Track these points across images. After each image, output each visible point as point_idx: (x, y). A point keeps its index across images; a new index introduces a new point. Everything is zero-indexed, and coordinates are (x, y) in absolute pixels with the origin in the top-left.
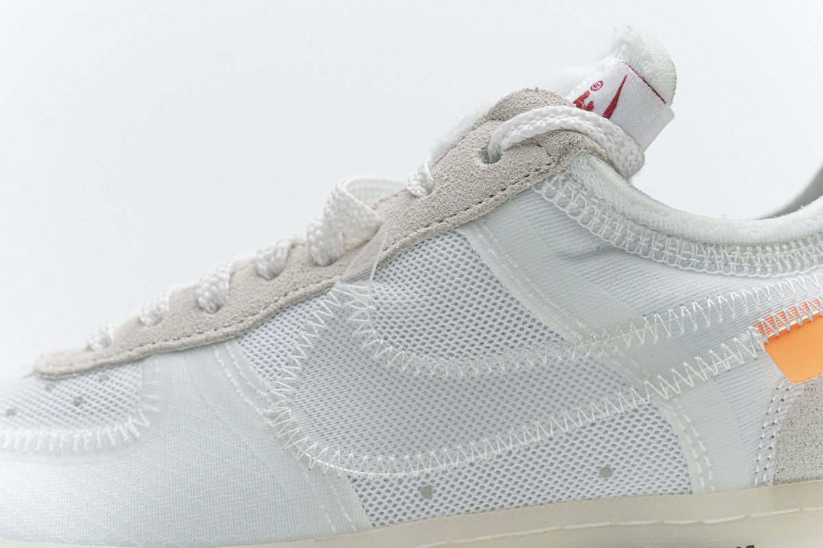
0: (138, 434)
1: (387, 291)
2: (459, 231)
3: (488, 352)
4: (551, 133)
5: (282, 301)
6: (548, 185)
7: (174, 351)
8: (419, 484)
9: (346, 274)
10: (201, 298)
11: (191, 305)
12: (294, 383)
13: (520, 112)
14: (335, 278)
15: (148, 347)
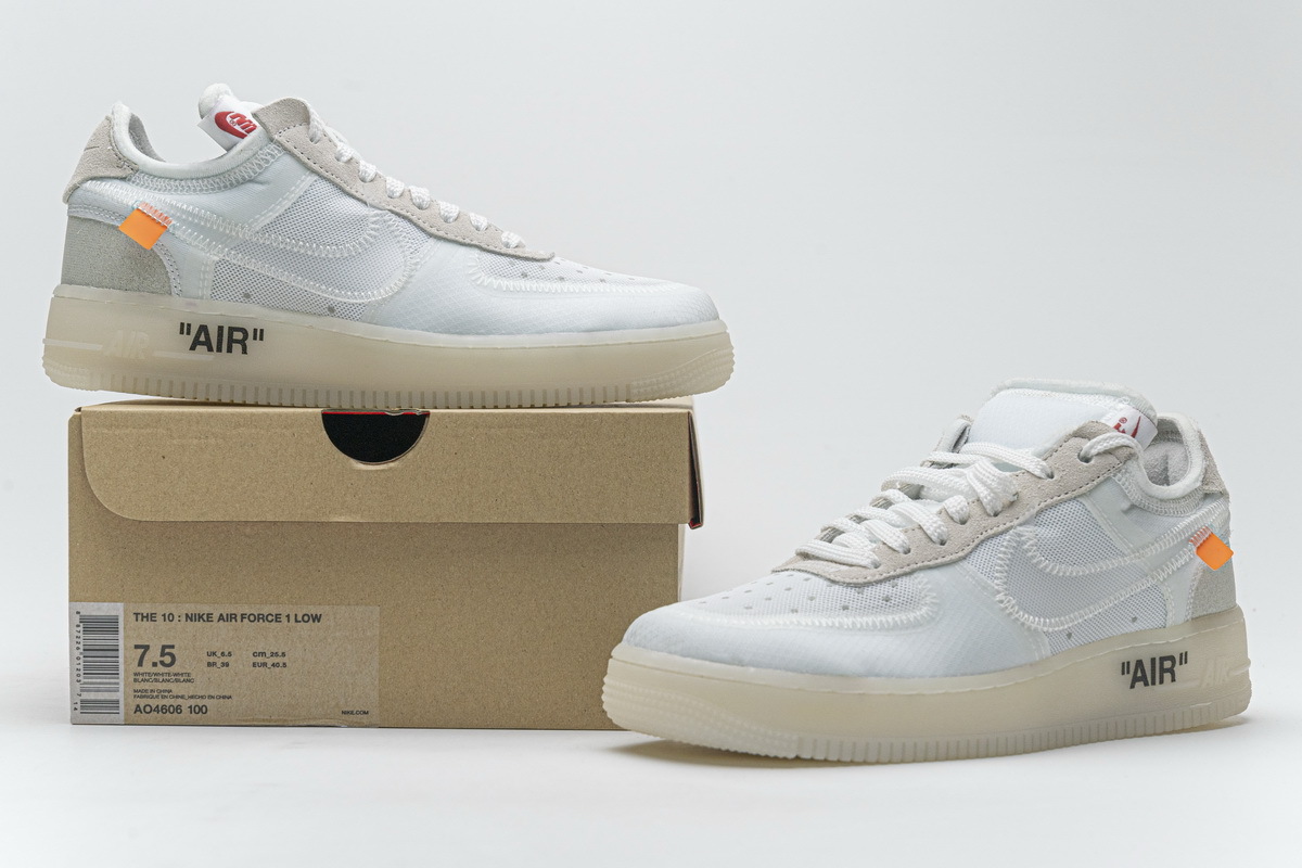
0: (934, 616)
1: (1045, 532)
2: (1079, 499)
3: (1092, 562)
4: (1118, 448)
5: (982, 537)
6: (1119, 475)
7: (930, 568)
8: (1067, 633)
9: (1016, 522)
10: (933, 537)
11: (925, 540)
12: (1005, 583)
13: (1094, 435)
14: (1008, 525)
15: (915, 566)
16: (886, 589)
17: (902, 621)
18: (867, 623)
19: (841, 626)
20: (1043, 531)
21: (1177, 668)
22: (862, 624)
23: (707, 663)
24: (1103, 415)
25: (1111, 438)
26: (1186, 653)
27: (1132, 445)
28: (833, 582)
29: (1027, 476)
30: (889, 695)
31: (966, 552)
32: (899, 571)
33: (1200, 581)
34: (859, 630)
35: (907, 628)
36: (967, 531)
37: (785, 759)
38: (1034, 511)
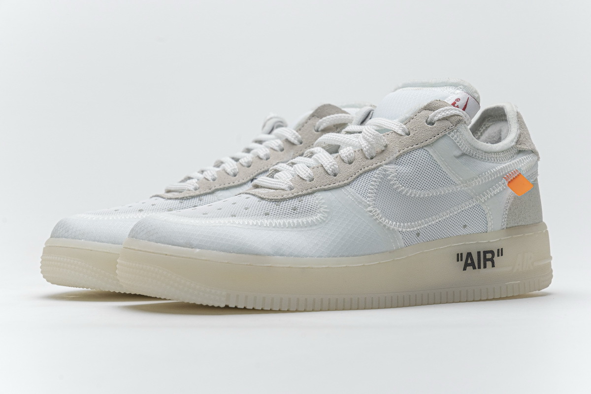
0: (324, 219)
1: (402, 169)
2: (425, 148)
3: (434, 188)
4: (451, 116)
5: (361, 172)
6: (452, 133)
7: (325, 190)
8: (416, 232)
9: (384, 162)
10: (328, 171)
11: (324, 173)
12: (374, 200)
13: (437, 108)
14: (379, 164)
15: (315, 189)
16: (295, 203)
17: (303, 222)
18: (280, 223)
19: (262, 225)
20: (400, 168)
21: (496, 259)
22: (276, 224)
23: (170, 246)
24: (446, 97)
25: (448, 110)
26: (502, 249)
27: (461, 114)
28: (262, 199)
29: (394, 135)
30: (289, 267)
31: (349, 180)
32: (305, 192)
33: (512, 204)
34: (274, 227)
35: (306, 227)
36: (352, 168)
37: (219, 308)
38: (395, 156)
